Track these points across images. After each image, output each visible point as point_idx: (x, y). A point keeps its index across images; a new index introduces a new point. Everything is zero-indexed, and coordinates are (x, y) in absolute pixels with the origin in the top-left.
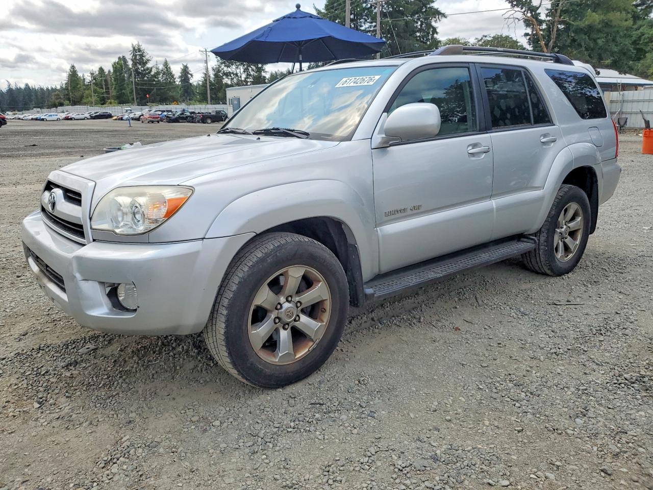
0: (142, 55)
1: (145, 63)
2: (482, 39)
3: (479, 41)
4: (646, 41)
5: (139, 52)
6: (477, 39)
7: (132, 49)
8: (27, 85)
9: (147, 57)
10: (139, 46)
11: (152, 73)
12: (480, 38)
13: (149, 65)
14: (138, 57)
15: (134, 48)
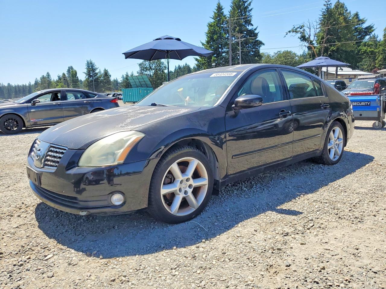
0: (93, 66)
1: (94, 70)
2: (277, 53)
3: (276, 54)
4: (362, 53)
5: (91, 64)
6: (275, 53)
7: (87, 63)
8: (9, 84)
9: (96, 67)
10: (91, 61)
11: (98, 76)
12: (276, 53)
13: (97, 71)
14: (90, 67)
15: (88, 63)
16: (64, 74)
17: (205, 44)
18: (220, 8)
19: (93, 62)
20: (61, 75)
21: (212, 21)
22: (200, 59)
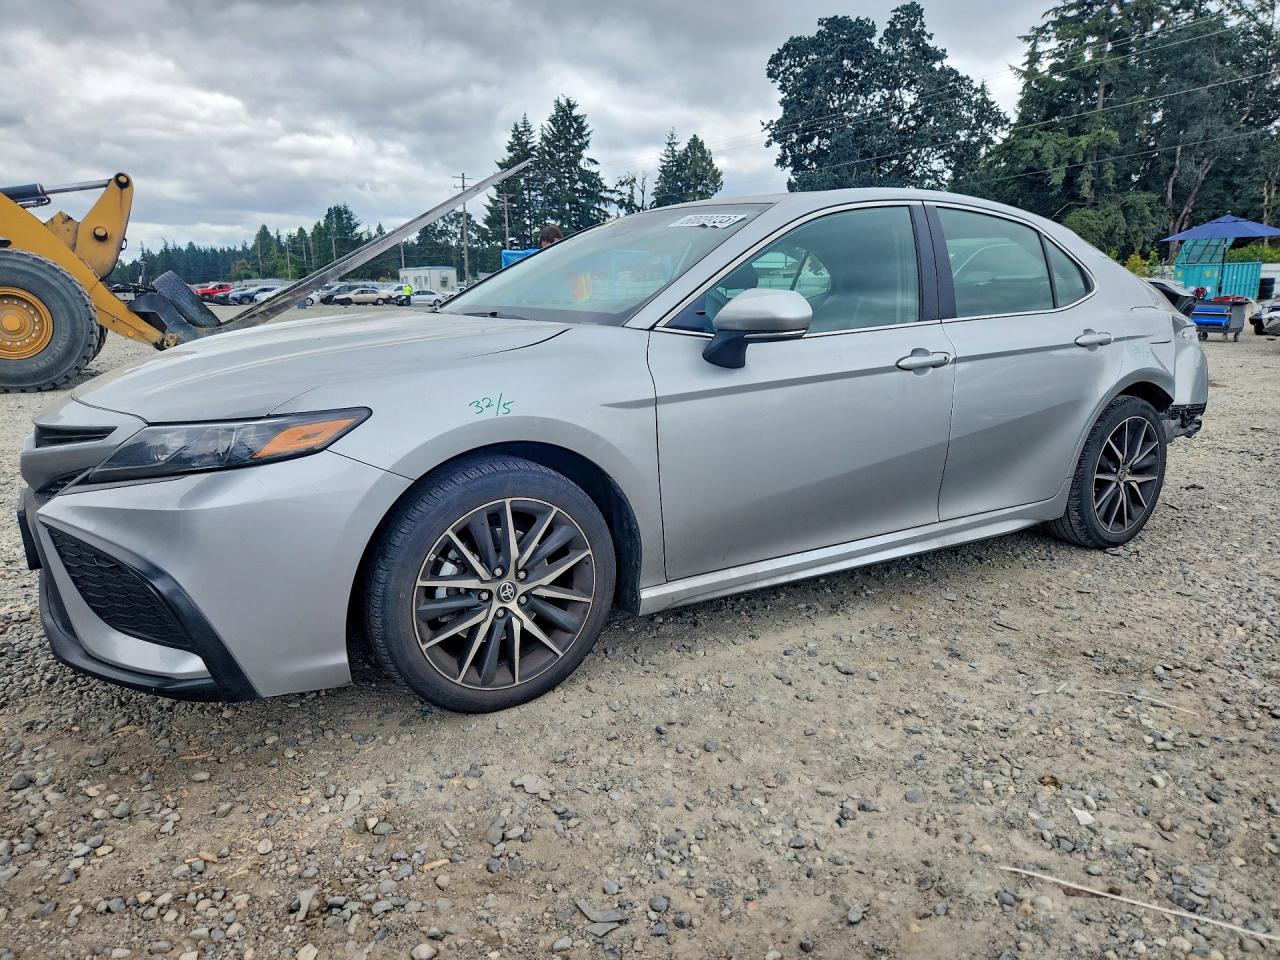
16: (301, 230)
17: (496, 199)
18: (520, 134)
19: (350, 209)
20: (295, 232)
21: (511, 154)
22: (487, 227)
